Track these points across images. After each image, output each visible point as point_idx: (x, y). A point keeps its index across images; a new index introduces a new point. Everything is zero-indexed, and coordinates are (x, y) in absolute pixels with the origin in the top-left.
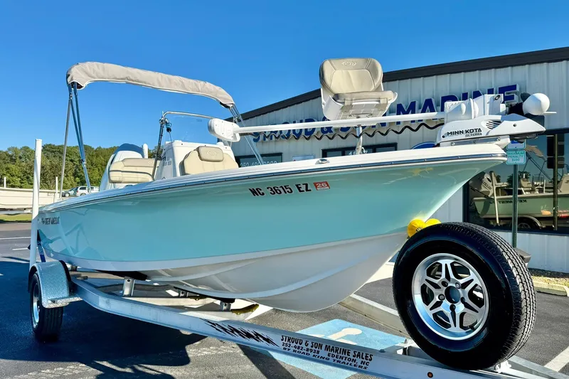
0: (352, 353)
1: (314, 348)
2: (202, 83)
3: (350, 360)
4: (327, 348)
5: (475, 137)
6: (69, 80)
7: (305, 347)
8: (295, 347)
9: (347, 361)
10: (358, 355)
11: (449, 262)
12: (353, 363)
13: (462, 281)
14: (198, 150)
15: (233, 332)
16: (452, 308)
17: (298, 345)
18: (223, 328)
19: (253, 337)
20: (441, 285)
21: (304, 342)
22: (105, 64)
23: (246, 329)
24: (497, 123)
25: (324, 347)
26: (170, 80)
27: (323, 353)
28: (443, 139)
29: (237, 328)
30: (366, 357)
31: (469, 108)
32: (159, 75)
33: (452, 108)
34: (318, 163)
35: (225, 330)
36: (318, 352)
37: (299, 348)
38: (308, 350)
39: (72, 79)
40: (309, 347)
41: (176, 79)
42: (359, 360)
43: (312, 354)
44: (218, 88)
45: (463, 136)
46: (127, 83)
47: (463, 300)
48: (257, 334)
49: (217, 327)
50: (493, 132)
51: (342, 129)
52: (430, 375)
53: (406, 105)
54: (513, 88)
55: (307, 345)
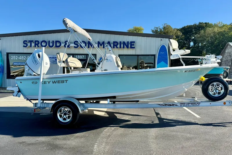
0: (196, 103)
1: (188, 104)
12: (196, 105)
16: (216, 91)
17: (184, 104)
19: (172, 105)
23: (170, 104)
25: (190, 103)
27: (190, 105)
29: (167, 104)
35: (163, 105)
42: (198, 104)
51: (75, 47)
52: (210, 104)
53: (101, 42)
54: (134, 42)
55: (186, 104)
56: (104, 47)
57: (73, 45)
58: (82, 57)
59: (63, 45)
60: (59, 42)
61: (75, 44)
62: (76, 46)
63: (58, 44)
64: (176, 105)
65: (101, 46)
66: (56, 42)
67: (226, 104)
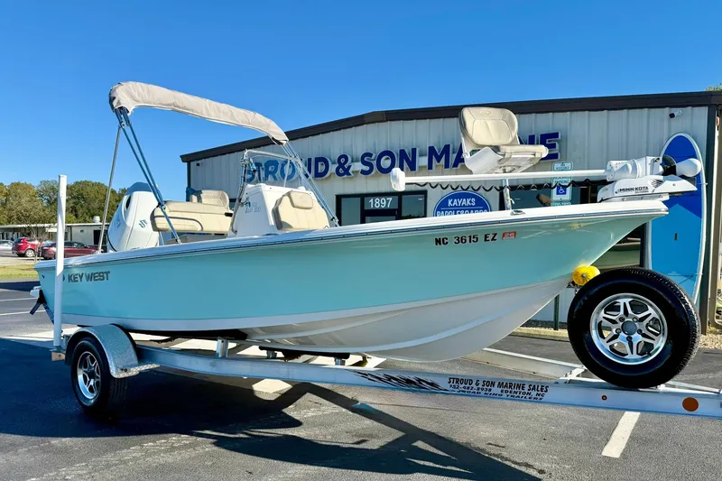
0: (527, 387)
1: (485, 387)
2: (252, 113)
3: (524, 393)
4: (500, 385)
5: (642, 194)
6: (115, 103)
7: (475, 387)
8: (464, 388)
9: (521, 395)
10: (534, 389)
11: (627, 301)
12: (528, 396)
13: (640, 316)
14: (289, 194)
15: (389, 380)
16: (630, 340)
17: (468, 385)
18: (376, 377)
19: (414, 383)
20: (618, 321)
21: (474, 383)
22: (150, 86)
23: (406, 376)
24: (659, 182)
25: (496, 384)
26: (218, 108)
27: (496, 390)
28: (616, 195)
29: (395, 376)
30: (542, 389)
31: (635, 168)
32: (207, 102)
33: (619, 167)
34: (512, 214)
35: (380, 379)
36: (490, 390)
37: (468, 388)
38: (478, 389)
39: (119, 103)
40: (480, 386)
41: (224, 107)
42: (534, 393)
43: (484, 392)
44: (268, 120)
45: (633, 193)
46: (174, 110)
47: (640, 332)
48: (419, 380)
49: (369, 377)
50: (658, 190)
51: (363, 172)
52: (604, 398)
53: (439, 148)
54: (555, 135)
55: (477, 384)
56: (447, 166)
57: (358, 166)
58: (387, 201)
59: (333, 168)
60: (324, 160)
61: (364, 163)
62: (367, 168)
63: (321, 168)
64: (432, 384)
65: (439, 161)
66: (318, 160)
67: (698, 411)
